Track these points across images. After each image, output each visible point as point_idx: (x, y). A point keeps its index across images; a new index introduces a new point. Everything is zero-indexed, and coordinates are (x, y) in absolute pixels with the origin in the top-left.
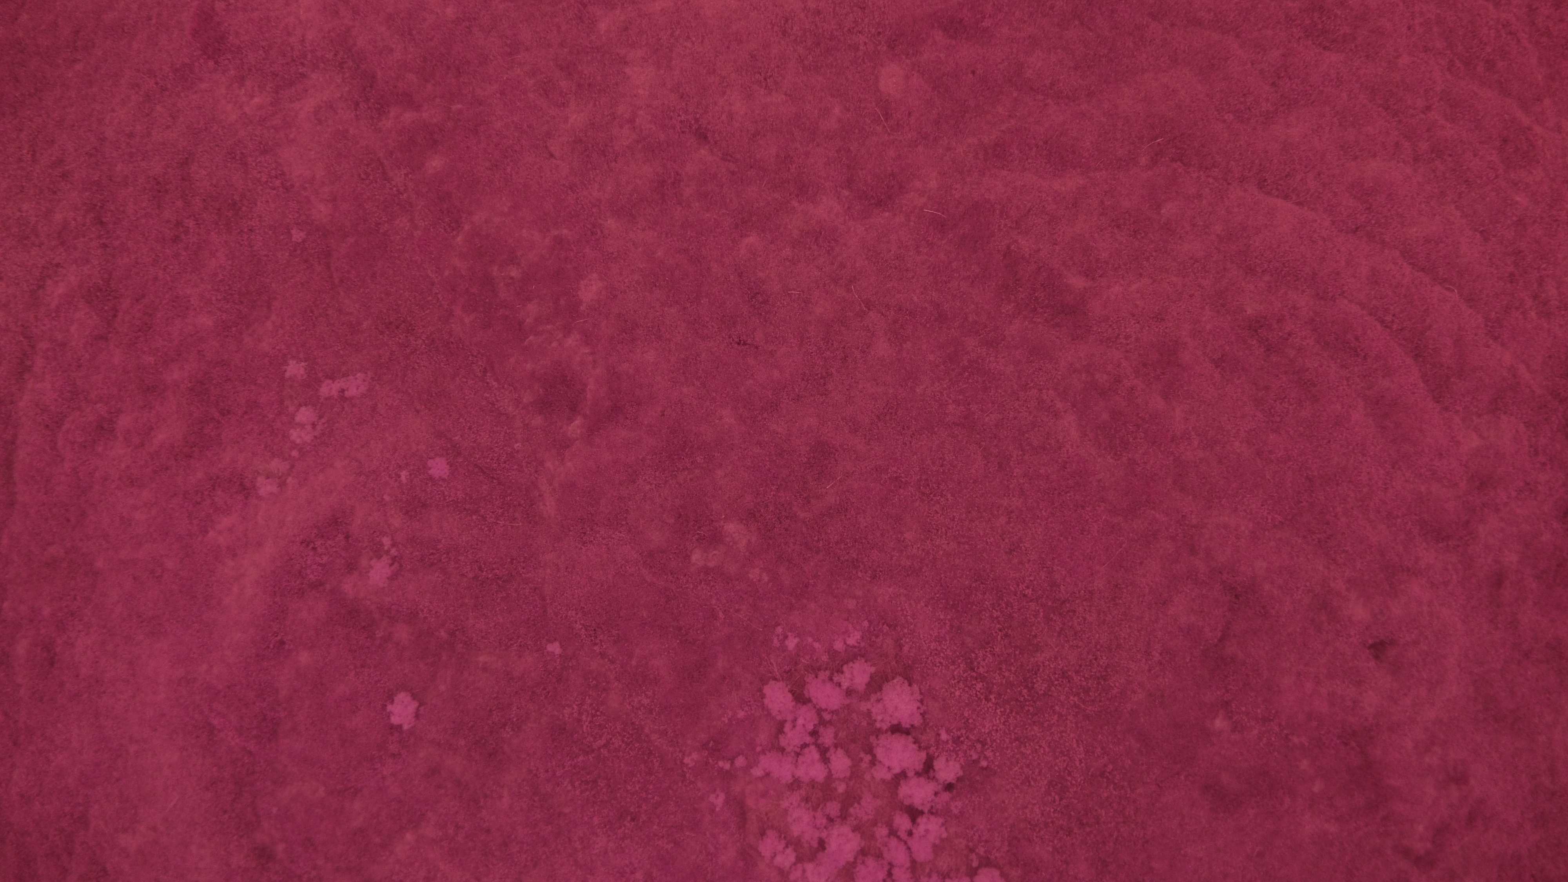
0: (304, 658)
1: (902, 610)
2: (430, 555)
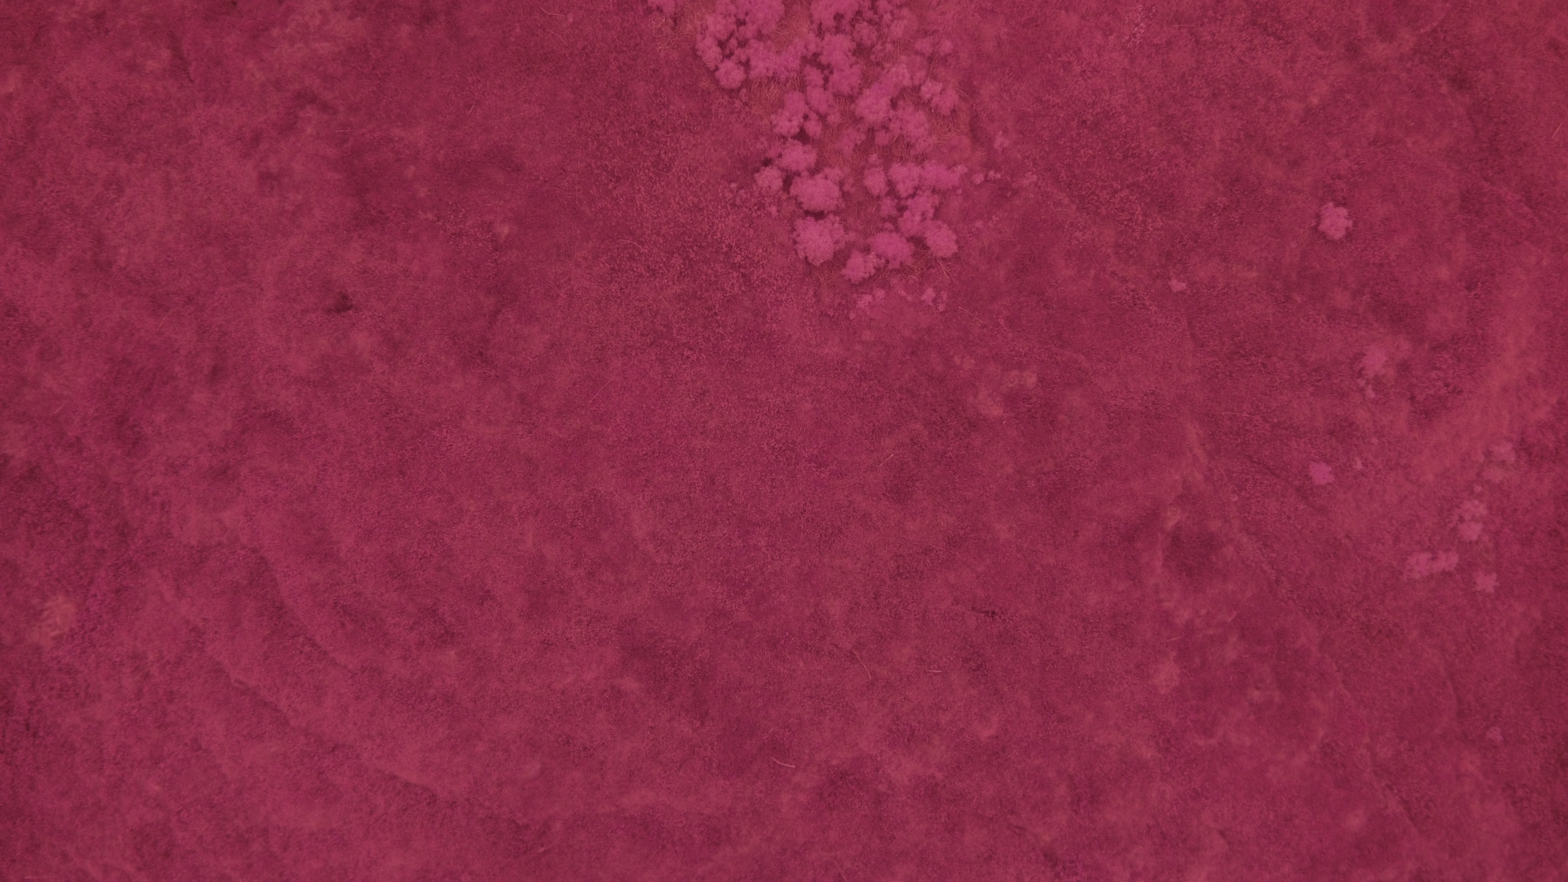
0: (1444, 273)
1: (815, 331)
2: (1321, 380)
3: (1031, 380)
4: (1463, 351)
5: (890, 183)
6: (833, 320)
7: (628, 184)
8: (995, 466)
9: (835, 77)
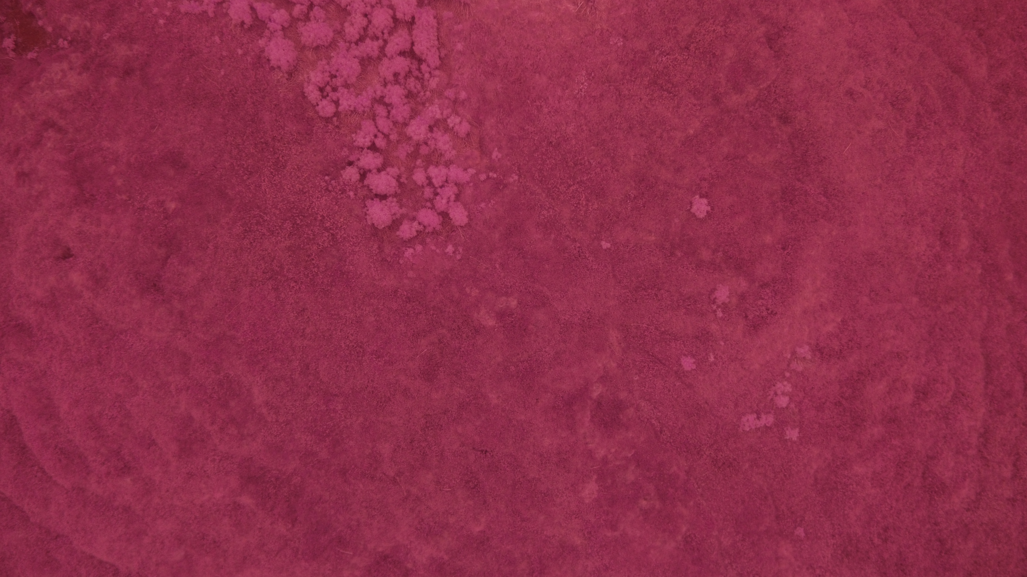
0: (768, 239)
1: (377, 270)
2: (690, 305)
3: (514, 303)
4: (778, 288)
5: (429, 178)
6: (390, 264)
7: (257, 176)
8: (490, 357)
9: (394, 112)
